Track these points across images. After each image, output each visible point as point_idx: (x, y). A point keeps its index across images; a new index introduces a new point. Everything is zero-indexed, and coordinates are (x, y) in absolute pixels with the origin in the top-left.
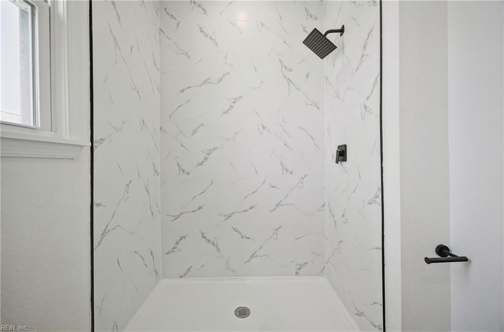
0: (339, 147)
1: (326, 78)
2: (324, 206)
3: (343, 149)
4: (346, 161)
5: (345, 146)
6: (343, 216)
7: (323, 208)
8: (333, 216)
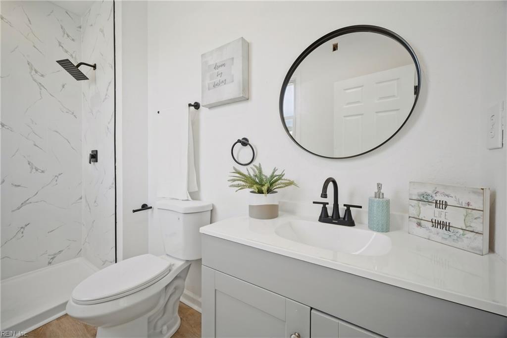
0: (92, 151)
1: (83, 93)
2: (81, 198)
3: (95, 153)
4: (97, 161)
5: (97, 151)
6: (95, 202)
7: (80, 200)
8: (88, 205)
